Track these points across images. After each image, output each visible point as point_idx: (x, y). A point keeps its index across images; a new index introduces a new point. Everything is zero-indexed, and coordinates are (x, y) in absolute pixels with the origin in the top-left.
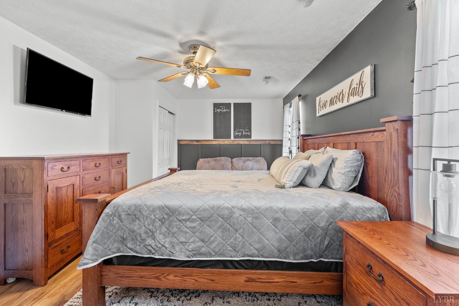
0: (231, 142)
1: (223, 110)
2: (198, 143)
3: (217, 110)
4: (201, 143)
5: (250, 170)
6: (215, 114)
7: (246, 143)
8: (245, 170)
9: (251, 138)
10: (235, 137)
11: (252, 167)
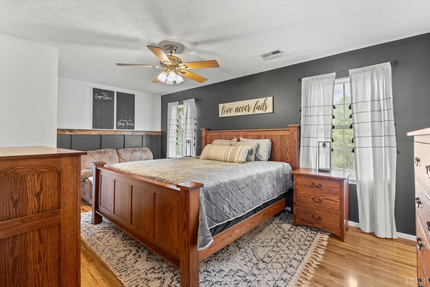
0: (113, 133)
1: (105, 98)
2: (72, 133)
3: (98, 96)
4: (75, 133)
5: (138, 160)
6: (95, 100)
7: (130, 133)
8: (134, 161)
9: (134, 129)
10: (118, 127)
11: (141, 157)
